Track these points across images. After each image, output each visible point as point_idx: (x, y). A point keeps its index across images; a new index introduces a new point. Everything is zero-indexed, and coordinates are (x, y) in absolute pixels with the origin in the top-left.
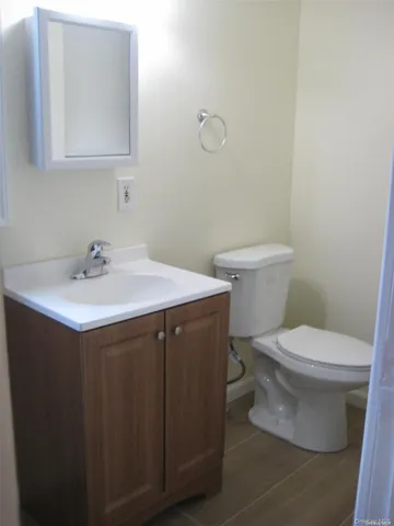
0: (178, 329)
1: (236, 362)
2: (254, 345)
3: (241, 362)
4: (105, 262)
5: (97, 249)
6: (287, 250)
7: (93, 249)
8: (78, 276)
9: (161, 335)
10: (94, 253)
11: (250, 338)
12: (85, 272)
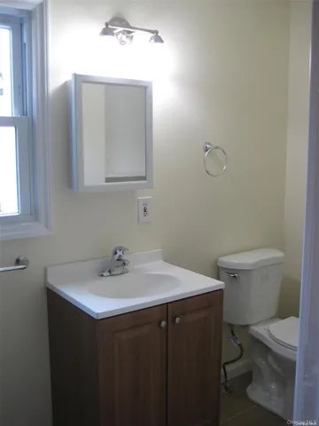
0: (178, 319)
1: (236, 345)
2: (251, 332)
3: (240, 345)
4: (124, 264)
5: (119, 253)
6: (279, 254)
7: (116, 253)
8: (105, 274)
9: (163, 323)
10: (117, 257)
11: (247, 326)
12: (110, 271)
